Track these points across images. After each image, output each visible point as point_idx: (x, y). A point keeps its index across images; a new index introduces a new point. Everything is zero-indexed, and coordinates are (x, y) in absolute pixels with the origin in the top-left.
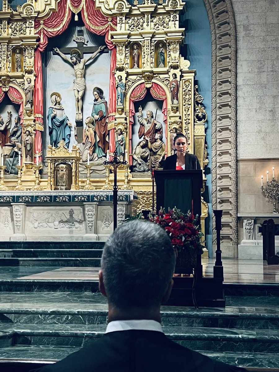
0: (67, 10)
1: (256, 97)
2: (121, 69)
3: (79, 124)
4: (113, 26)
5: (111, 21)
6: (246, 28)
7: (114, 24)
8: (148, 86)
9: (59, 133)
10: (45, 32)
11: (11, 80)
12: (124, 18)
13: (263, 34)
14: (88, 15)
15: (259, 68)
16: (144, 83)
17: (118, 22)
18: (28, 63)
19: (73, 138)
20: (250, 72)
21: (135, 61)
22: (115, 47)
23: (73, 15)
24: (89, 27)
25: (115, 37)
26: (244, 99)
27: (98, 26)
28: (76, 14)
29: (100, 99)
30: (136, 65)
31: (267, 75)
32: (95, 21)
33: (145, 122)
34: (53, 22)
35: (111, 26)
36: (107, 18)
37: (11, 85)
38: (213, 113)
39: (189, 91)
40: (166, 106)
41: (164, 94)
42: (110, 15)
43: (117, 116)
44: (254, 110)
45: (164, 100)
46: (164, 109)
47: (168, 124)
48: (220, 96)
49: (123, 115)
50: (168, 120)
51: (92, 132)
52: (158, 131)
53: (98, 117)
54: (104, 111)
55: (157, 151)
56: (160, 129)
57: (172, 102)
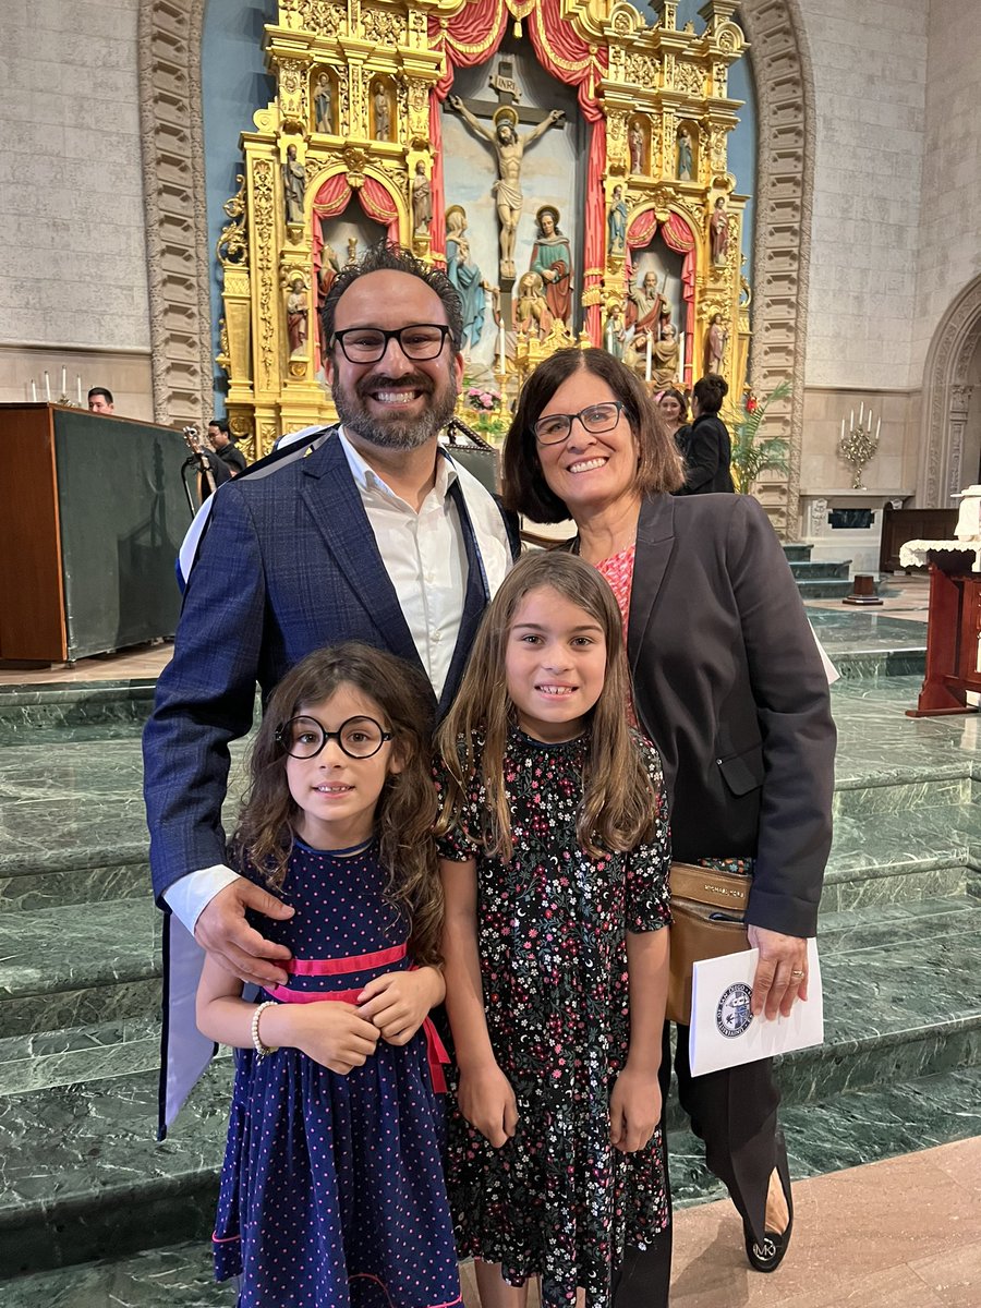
0: (500, 9)
1: (834, 269)
2: (617, 171)
3: (506, 284)
4: (599, 66)
5: (596, 55)
6: (828, 122)
7: (600, 62)
8: (662, 217)
10: (451, 52)
11: (372, 159)
12: (623, 53)
13: (853, 143)
14: (547, 30)
15: (845, 211)
16: (653, 209)
17: (611, 59)
18: (415, 120)
20: (828, 217)
22: (604, 118)
23: (511, 20)
24: (548, 58)
25: (607, 93)
27: (566, 59)
28: (519, 20)
29: (554, 235)
31: (856, 226)
32: (561, 47)
33: (640, 296)
34: (469, 30)
35: (595, 67)
36: (588, 45)
37: (367, 171)
38: (758, 291)
39: (735, 239)
40: (695, 266)
41: (690, 239)
42: (594, 38)
43: (607, 276)
44: (831, 293)
45: (687, 253)
46: (688, 272)
47: (697, 306)
48: (770, 258)
49: (619, 276)
50: (698, 297)
51: (544, 307)
52: (664, 317)
53: (554, 273)
54: (567, 262)
55: (667, 359)
56: (668, 315)
57: (713, 258)
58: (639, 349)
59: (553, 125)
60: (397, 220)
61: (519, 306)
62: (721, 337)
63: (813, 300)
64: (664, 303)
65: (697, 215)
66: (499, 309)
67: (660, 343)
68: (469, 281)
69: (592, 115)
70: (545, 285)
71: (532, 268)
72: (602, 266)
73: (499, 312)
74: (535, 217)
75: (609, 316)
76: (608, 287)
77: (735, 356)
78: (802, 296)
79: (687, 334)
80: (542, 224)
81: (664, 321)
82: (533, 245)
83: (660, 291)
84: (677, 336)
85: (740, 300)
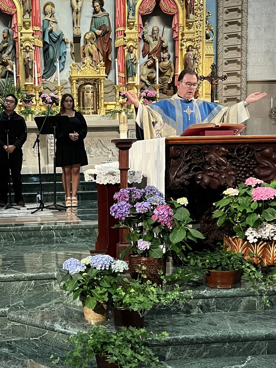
1: (264, 15)
3: (77, 39)
9: (55, 50)
19: (68, 56)
26: (254, 16)
29: (101, 12)
33: (150, 39)
38: (220, 31)
39: (201, 5)
40: (178, 21)
41: (175, 7)
43: (127, 31)
44: (263, 29)
45: (174, 15)
46: (175, 25)
47: (180, 42)
48: (227, 13)
49: (134, 30)
50: (180, 38)
51: (95, 49)
52: (164, 49)
53: (100, 31)
54: (108, 25)
55: (165, 71)
56: (166, 47)
57: (187, 17)
58: (149, 67)
60: (16, 12)
61: (84, 49)
62: (192, 57)
63: (251, 33)
64: (163, 42)
66: (73, 51)
67: (161, 63)
68: (56, 39)
70: (97, 37)
71: (91, 30)
72: (124, 26)
73: (73, 53)
74: (92, 4)
75: (128, 51)
76: (127, 37)
77: (204, 67)
78: (244, 32)
79: (175, 57)
80: (94, 7)
81: (164, 51)
82: (91, 18)
83: (161, 35)
84: (171, 59)
85: (207, 37)
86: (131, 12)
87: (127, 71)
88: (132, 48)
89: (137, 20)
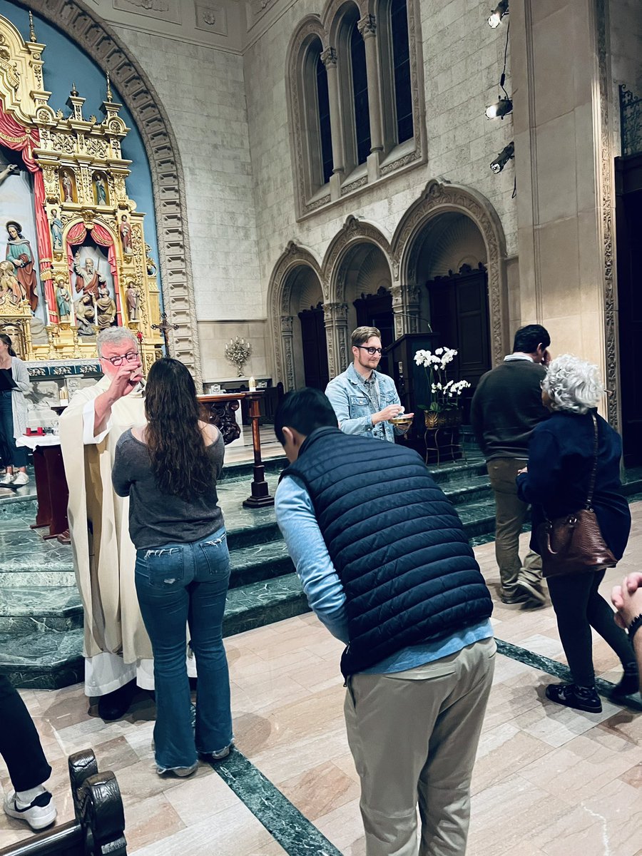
1: (207, 253)
2: (52, 201)
4: (34, 141)
5: (30, 134)
6: (192, 171)
7: (34, 138)
8: (90, 227)
12: (48, 132)
13: (210, 182)
15: (209, 220)
16: (82, 222)
17: (41, 136)
20: (200, 223)
21: (69, 192)
22: (41, 170)
25: (39, 156)
26: (197, 253)
27: (10, 136)
29: (18, 239)
30: (69, 198)
31: (217, 228)
32: (5, 129)
33: (84, 273)
35: (30, 140)
36: (24, 128)
38: (162, 266)
39: (140, 238)
40: (115, 254)
41: (110, 239)
42: (28, 124)
43: (54, 262)
44: (208, 267)
45: (110, 247)
46: (111, 258)
47: (119, 277)
48: (168, 247)
49: (63, 262)
50: (119, 272)
51: (16, 282)
52: (102, 284)
53: (20, 262)
54: (29, 254)
55: (105, 309)
56: (103, 283)
57: (124, 250)
58: (86, 304)
59: (11, 173)
62: (135, 295)
63: (196, 269)
64: (99, 276)
65: (112, 225)
67: (100, 300)
69: (32, 168)
70: (16, 268)
71: (7, 259)
72: (50, 256)
74: (5, 228)
75: (58, 286)
76: (55, 269)
77: (149, 305)
78: (189, 269)
79: (116, 294)
80: (9, 233)
81: (102, 286)
82: (6, 246)
83: (96, 269)
84: (111, 295)
85: (150, 273)
86: (57, 242)
87: (59, 309)
88: (62, 283)
89: (66, 251)
